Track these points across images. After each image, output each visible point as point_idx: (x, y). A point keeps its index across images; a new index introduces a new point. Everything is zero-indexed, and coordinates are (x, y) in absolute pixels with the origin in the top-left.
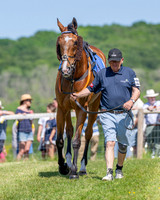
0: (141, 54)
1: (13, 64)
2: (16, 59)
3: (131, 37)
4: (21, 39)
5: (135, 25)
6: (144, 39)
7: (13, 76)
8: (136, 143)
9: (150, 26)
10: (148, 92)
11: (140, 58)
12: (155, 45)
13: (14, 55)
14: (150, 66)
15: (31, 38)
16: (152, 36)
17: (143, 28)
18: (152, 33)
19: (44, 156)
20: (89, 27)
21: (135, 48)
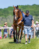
0: (35, 12)
1: (3, 15)
2: (3, 14)
3: (32, 8)
4: (5, 9)
5: (33, 5)
6: (35, 9)
7: (3, 18)
8: (33, 35)
9: (37, 5)
10: (36, 22)
11: (34, 13)
12: (38, 10)
13: (3, 13)
14: (37, 15)
15: (7, 8)
16: (37, 8)
17: (35, 6)
18: (37, 7)
19: (10, 38)
20: (22, 6)
21: (33, 11)
